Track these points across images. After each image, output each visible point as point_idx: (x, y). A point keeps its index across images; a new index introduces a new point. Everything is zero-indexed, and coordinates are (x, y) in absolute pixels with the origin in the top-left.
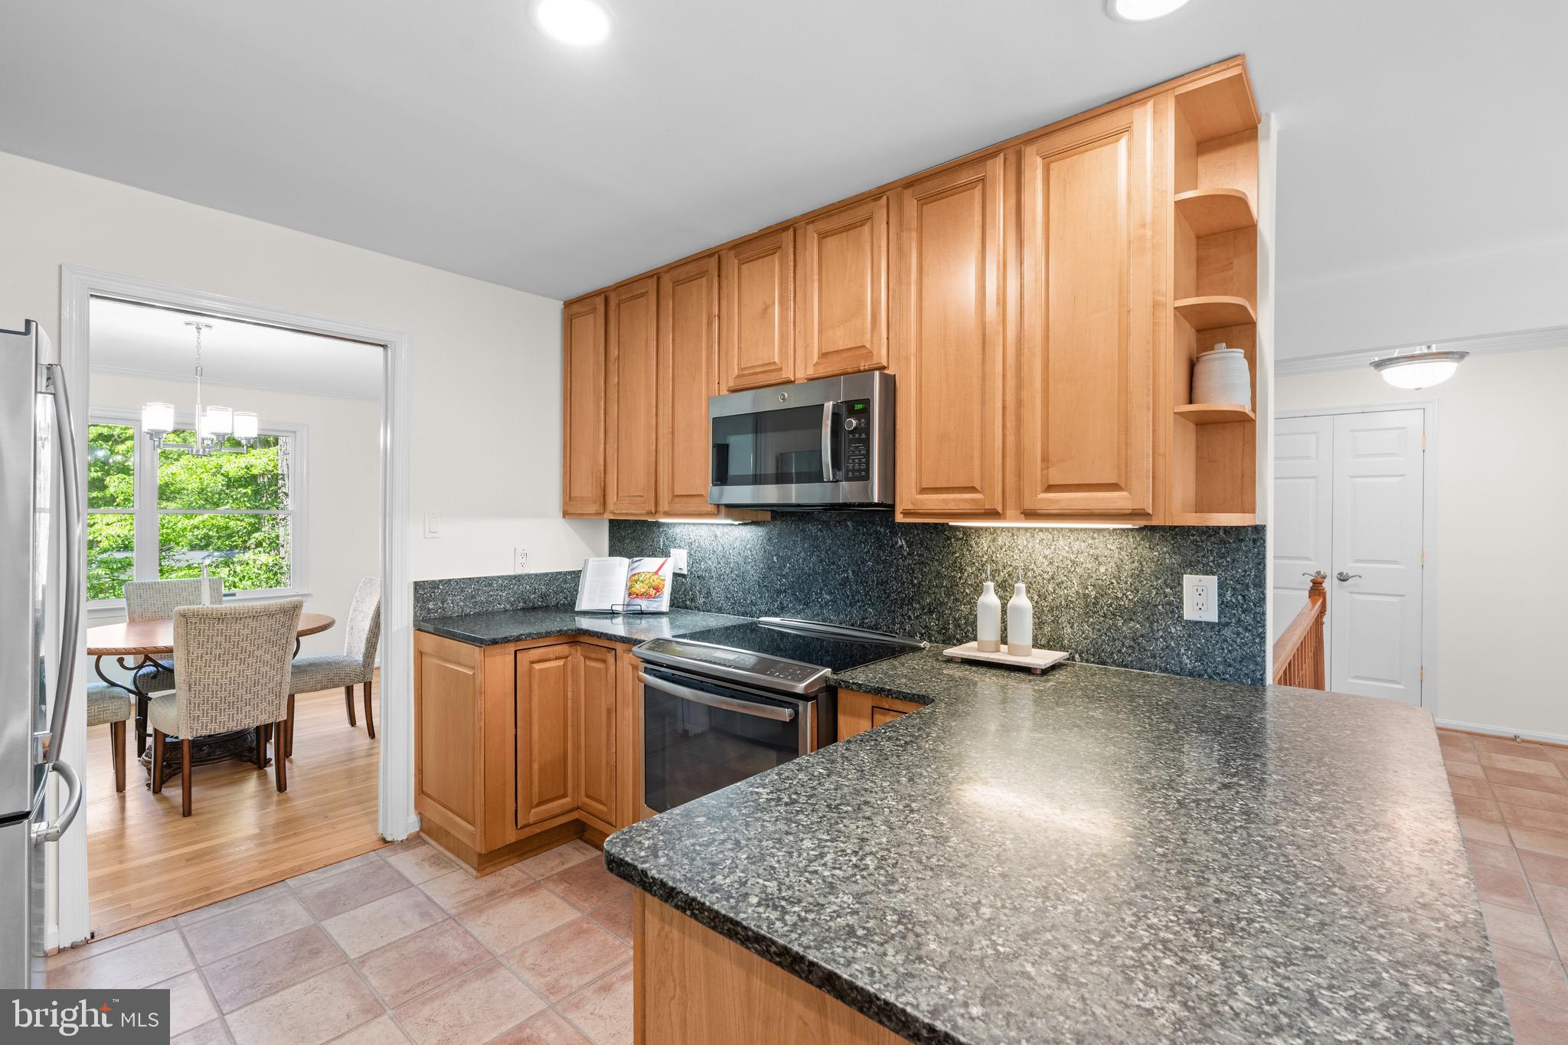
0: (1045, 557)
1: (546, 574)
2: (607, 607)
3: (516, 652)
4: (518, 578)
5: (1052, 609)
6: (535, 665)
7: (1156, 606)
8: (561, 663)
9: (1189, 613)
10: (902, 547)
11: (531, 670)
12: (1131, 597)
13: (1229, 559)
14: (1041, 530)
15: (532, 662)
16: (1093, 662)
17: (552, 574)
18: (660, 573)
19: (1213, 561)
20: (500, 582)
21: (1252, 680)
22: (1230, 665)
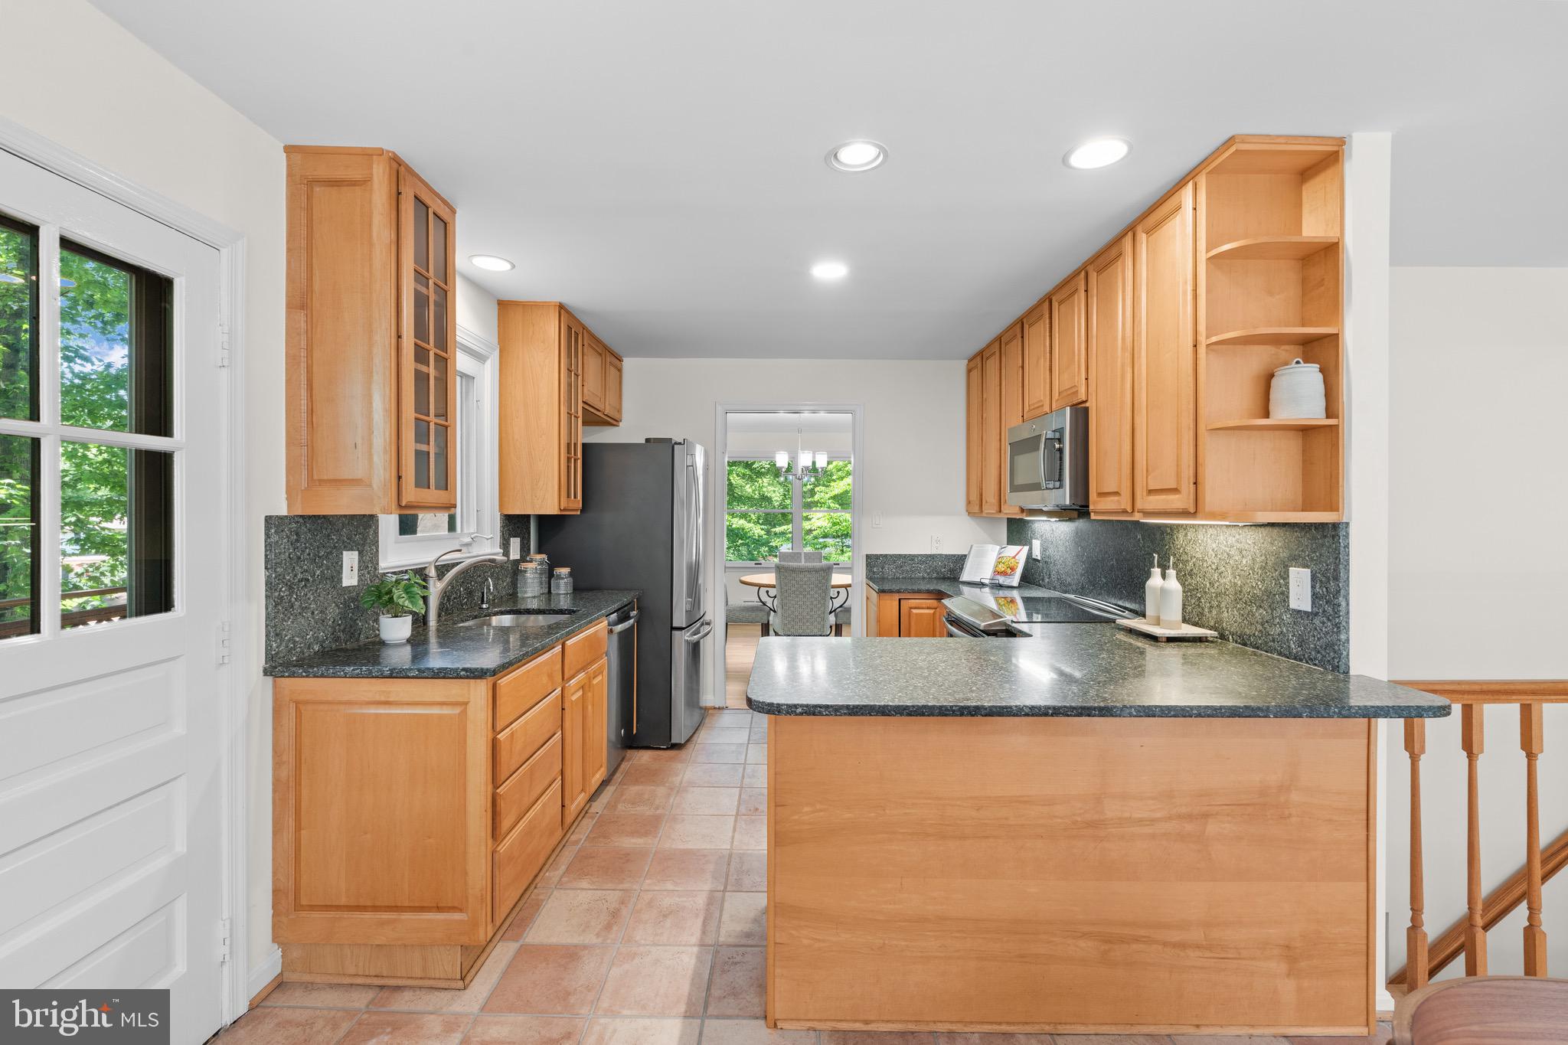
0: (1213, 550)
1: (954, 556)
2: (977, 579)
3: (900, 600)
4: (932, 557)
5: (1216, 597)
6: (913, 610)
7: (1275, 595)
8: (932, 611)
9: (1294, 604)
10: (1139, 540)
11: (910, 613)
12: (1260, 587)
13: (1317, 554)
14: (1211, 526)
15: (911, 608)
16: (1240, 643)
17: (959, 555)
18: (1017, 557)
19: (1308, 556)
20: (920, 558)
21: (1332, 667)
22: (1319, 652)
